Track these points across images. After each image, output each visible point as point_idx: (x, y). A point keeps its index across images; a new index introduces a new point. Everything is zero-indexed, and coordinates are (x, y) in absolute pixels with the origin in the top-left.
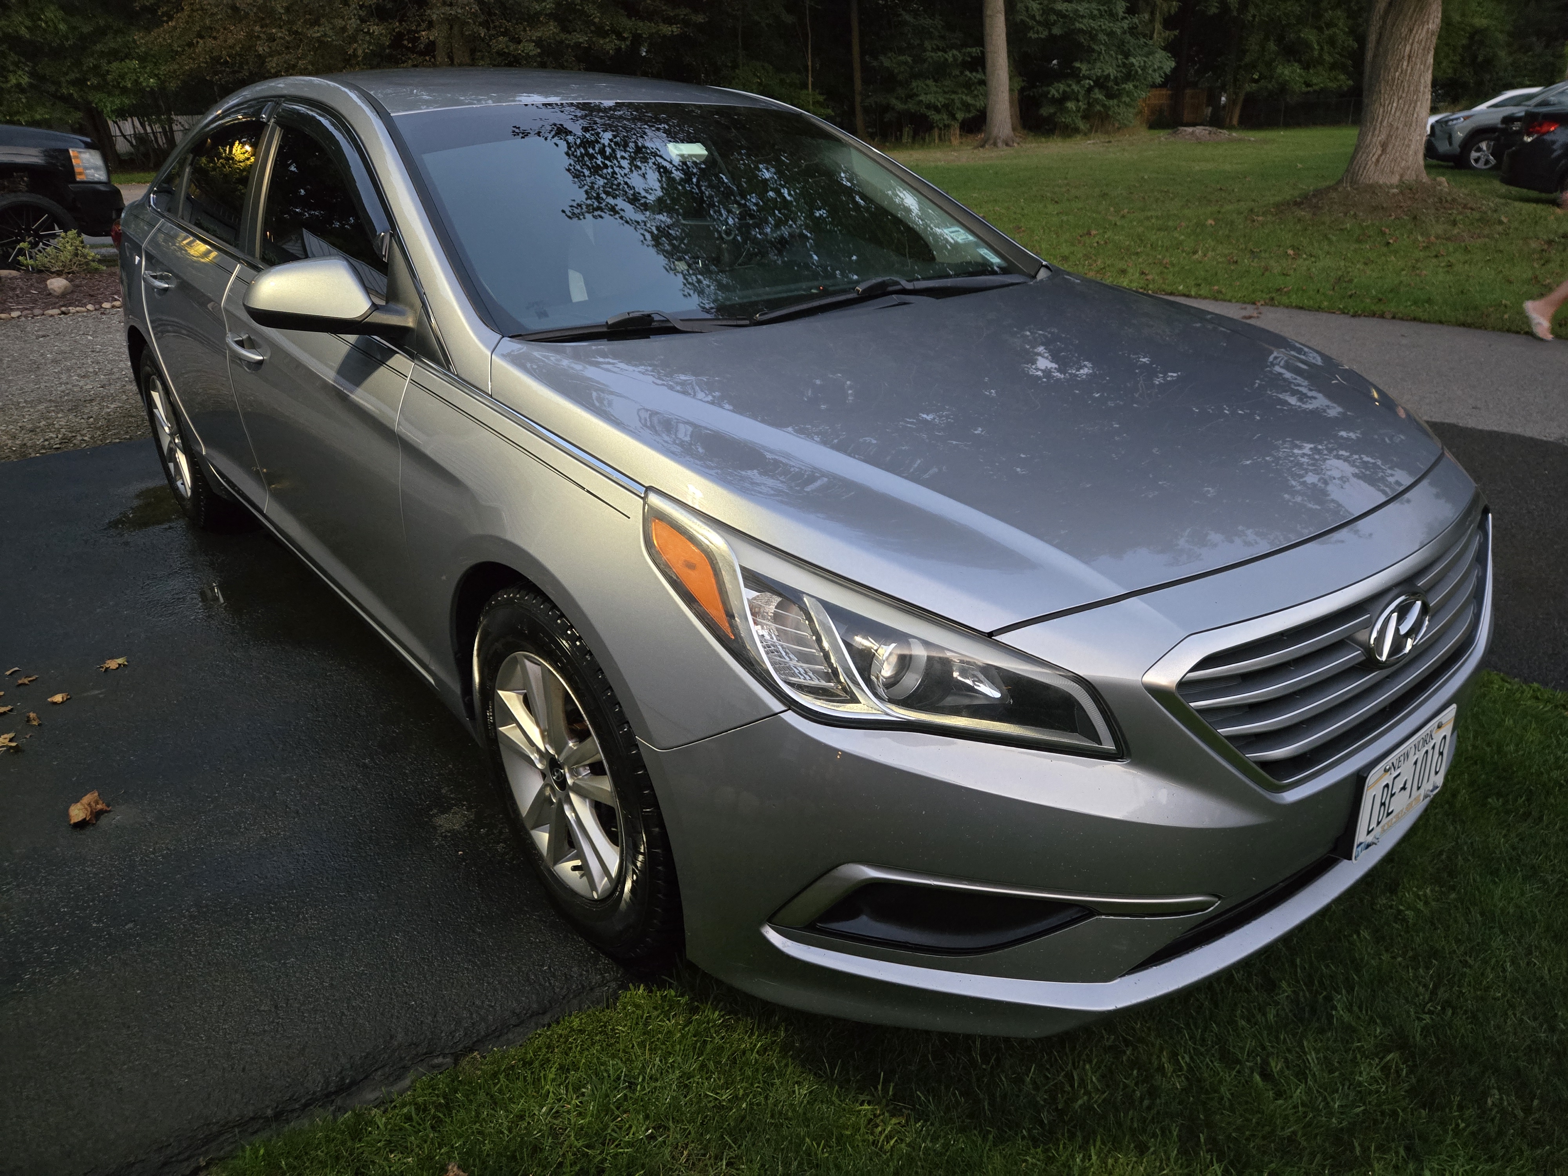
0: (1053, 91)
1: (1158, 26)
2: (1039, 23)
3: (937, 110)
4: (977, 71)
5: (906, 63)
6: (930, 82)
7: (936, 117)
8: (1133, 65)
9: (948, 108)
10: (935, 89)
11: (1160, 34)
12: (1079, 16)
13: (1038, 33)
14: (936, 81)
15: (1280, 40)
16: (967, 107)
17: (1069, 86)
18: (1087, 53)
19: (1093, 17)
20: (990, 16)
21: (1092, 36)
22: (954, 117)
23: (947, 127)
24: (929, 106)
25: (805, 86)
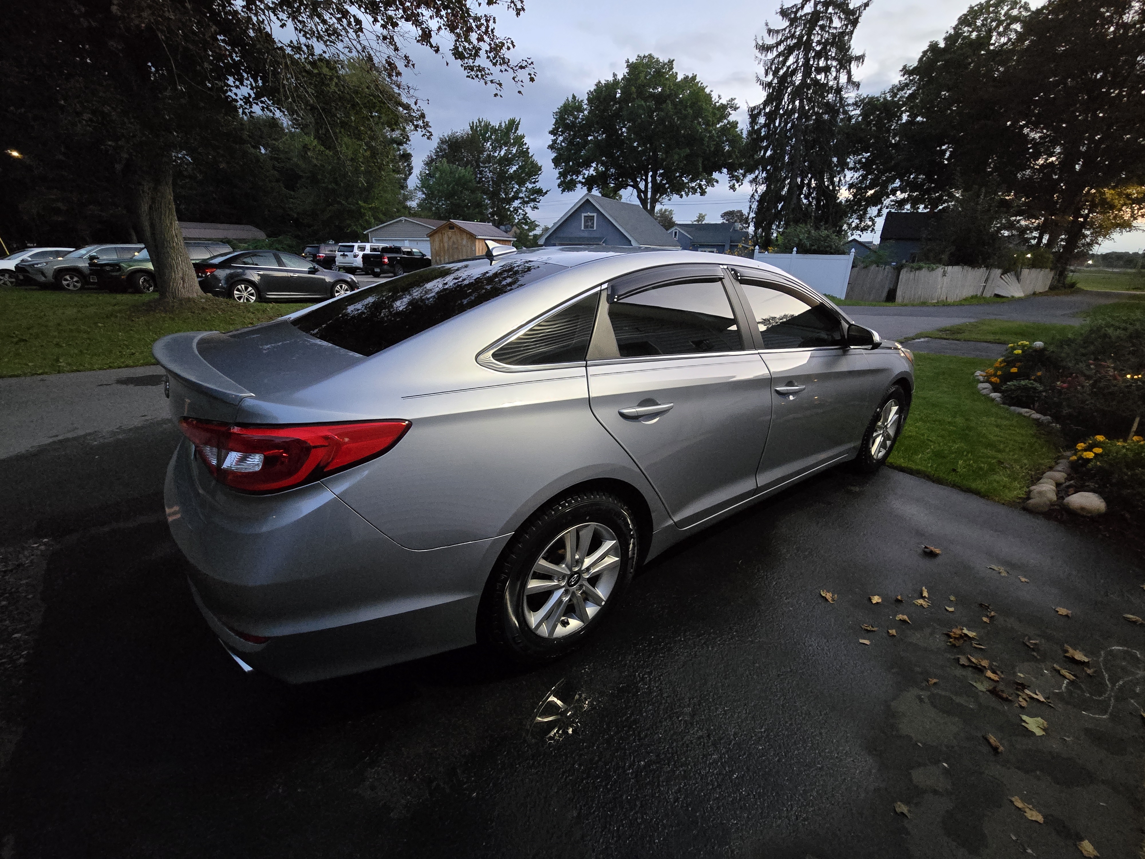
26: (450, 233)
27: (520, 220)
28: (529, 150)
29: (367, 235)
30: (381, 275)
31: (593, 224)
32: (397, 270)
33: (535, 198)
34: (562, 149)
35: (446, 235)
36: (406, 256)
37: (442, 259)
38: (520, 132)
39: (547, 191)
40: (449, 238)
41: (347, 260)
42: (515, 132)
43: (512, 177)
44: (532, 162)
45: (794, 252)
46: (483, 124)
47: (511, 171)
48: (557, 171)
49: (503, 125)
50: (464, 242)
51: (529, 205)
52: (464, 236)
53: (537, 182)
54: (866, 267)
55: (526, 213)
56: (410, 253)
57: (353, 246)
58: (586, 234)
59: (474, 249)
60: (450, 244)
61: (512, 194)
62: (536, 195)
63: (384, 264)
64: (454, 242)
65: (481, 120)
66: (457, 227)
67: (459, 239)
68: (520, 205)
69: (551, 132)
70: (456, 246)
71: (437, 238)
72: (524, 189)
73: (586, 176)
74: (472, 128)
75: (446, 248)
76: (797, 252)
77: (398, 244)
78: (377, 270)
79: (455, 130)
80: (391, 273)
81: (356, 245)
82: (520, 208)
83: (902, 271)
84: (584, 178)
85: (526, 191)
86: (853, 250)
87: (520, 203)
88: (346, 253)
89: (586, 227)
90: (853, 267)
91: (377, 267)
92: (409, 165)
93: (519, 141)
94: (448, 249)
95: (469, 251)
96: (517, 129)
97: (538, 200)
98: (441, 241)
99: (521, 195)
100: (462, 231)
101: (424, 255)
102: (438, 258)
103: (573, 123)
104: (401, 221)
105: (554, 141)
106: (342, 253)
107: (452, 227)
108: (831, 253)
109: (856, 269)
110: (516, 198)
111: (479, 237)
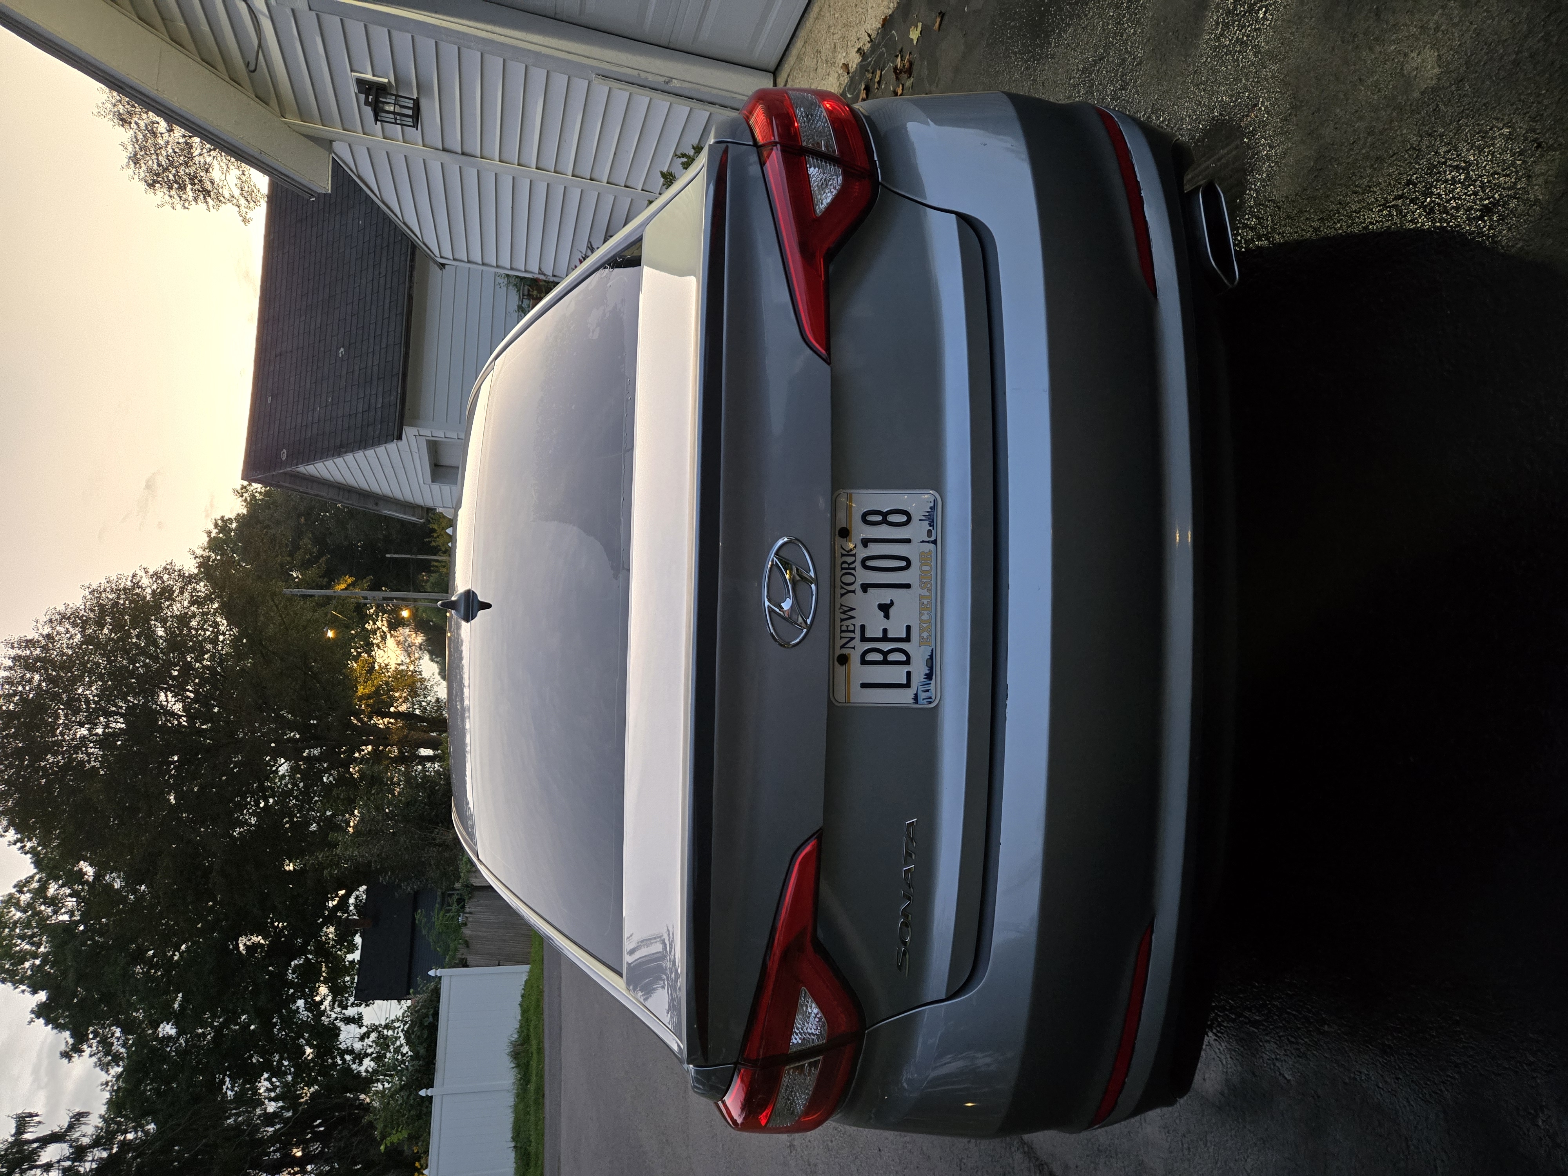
45: (430, 1092)
54: (467, 944)
76: (430, 1085)
83: (474, 884)
86: (432, 973)
90: (465, 965)
108: (436, 1014)
109: (470, 959)
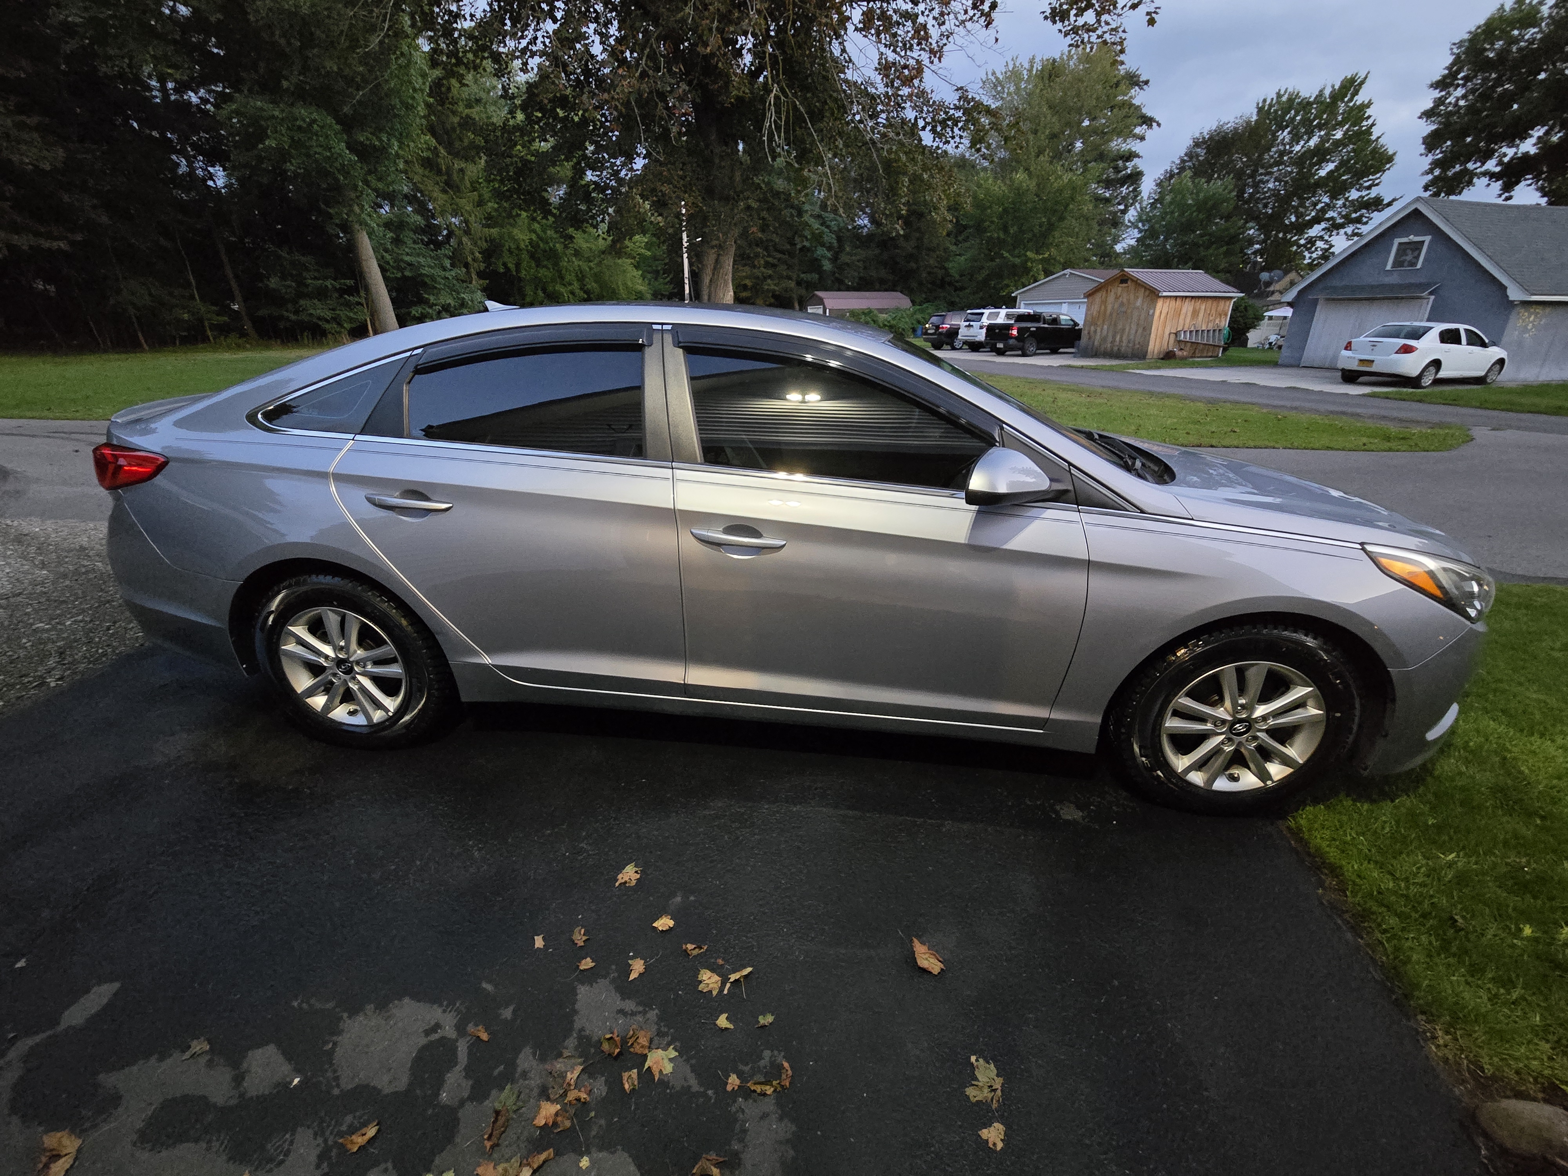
0: (414, 312)
1: (474, 276)
2: (393, 267)
3: (327, 321)
4: (353, 296)
5: (290, 287)
6: (316, 301)
7: (327, 326)
8: (464, 298)
9: (337, 320)
10: (321, 306)
11: (476, 282)
12: (421, 266)
13: (393, 273)
14: (319, 300)
15: (544, 290)
16: (351, 320)
17: (424, 309)
18: (432, 289)
19: (431, 267)
20: (366, 260)
21: (432, 278)
22: (342, 326)
23: (339, 333)
24: (319, 318)
25: (192, 297)
26: (1119, 289)
27: (1314, 260)
28: (1373, 129)
29: (1016, 297)
30: (1008, 353)
31: (1417, 257)
32: (1027, 345)
33: (1362, 216)
34: (1458, 112)
35: (1112, 293)
36: (1046, 326)
37: (1099, 329)
38: (1360, 99)
39: (1394, 200)
40: (1117, 298)
41: (972, 332)
42: (1351, 100)
43: (1321, 183)
44: (1375, 151)
46: (1284, 99)
47: (1323, 173)
48: (1430, 158)
49: (1327, 92)
50: (1139, 303)
51: (1342, 231)
52: (1141, 292)
53: (1377, 185)
55: (1331, 246)
56: (1055, 321)
57: (982, 314)
58: (1394, 279)
59: (1151, 312)
60: (1116, 306)
61: (1313, 214)
62: (1364, 211)
63: (1011, 337)
64: (1122, 304)
65: (1282, 92)
66: (1132, 280)
67: (1132, 296)
68: (1323, 233)
69: (1436, 85)
70: (1123, 309)
71: (1098, 298)
72: (1340, 203)
73: (1506, 160)
74: (1260, 110)
75: (1108, 312)
77: (1039, 309)
78: (1000, 345)
79: (1224, 120)
80: (1019, 349)
81: (987, 312)
82: (1321, 238)
84: (1500, 163)
85: (1344, 205)
87: (1323, 230)
88: (972, 323)
89: (1398, 263)
91: (1000, 341)
92: (1135, 190)
93: (1358, 114)
94: (1111, 314)
95: (1142, 317)
96: (1356, 93)
97: (1365, 220)
98: (1104, 302)
99: (1330, 214)
100: (1138, 284)
101: (1076, 324)
102: (1092, 328)
103: (1503, 55)
104: (1065, 275)
105: (1439, 102)
106: (967, 323)
107: (1124, 279)
110: (1317, 220)
111: (1165, 294)
